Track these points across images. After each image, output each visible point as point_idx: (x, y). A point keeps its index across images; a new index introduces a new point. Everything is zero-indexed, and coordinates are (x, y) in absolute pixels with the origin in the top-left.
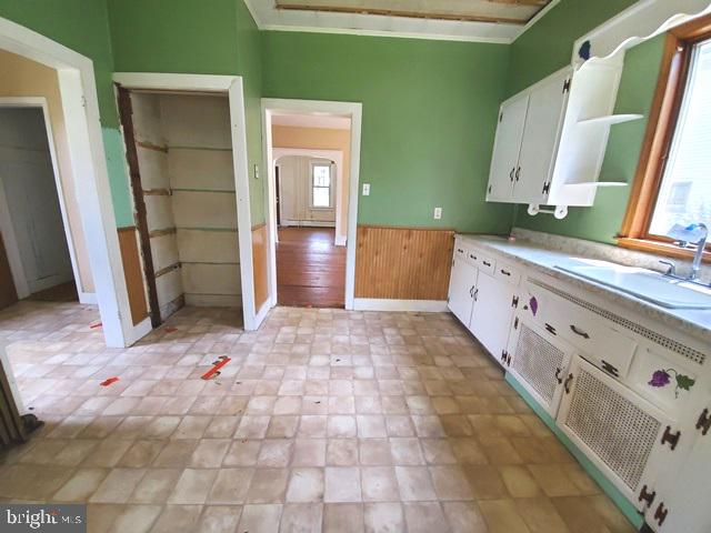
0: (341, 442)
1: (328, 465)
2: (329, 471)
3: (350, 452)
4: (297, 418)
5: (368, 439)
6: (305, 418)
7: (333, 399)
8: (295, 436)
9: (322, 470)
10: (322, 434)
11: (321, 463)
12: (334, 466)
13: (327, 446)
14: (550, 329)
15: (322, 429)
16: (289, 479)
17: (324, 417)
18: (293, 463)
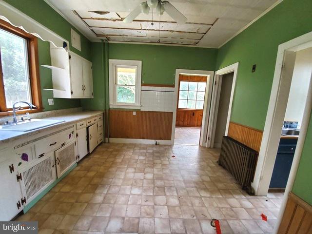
0: (138, 185)
1: (143, 180)
2: (143, 178)
3: (135, 182)
4: (155, 194)
5: (129, 185)
6: (152, 194)
7: (139, 203)
8: (154, 187)
9: (145, 179)
10: (145, 188)
11: (144, 180)
12: (141, 179)
13: (143, 184)
14: (42, 155)
15: (144, 189)
16: (153, 177)
17: (144, 194)
18: (153, 181)
